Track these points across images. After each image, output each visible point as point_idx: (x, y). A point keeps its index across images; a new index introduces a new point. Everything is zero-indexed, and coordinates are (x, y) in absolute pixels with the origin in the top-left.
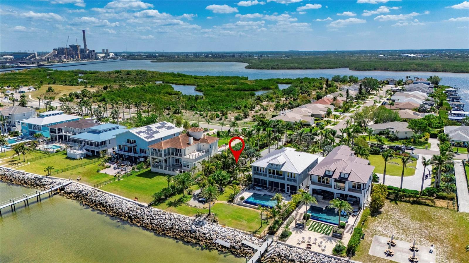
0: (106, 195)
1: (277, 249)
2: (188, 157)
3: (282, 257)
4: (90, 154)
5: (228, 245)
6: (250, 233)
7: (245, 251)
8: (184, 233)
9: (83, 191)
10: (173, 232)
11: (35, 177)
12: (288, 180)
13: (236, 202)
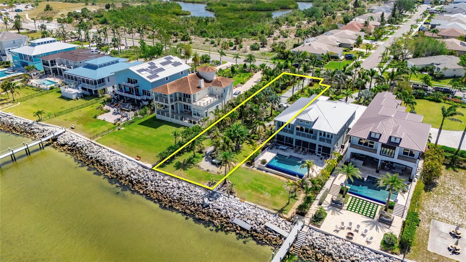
0: (103, 150)
1: (310, 237)
2: (198, 103)
3: (316, 248)
4: (87, 93)
5: (248, 227)
6: (275, 212)
7: (269, 236)
8: (195, 207)
9: (77, 143)
10: (182, 204)
11: (24, 123)
12: (321, 139)
13: (256, 166)
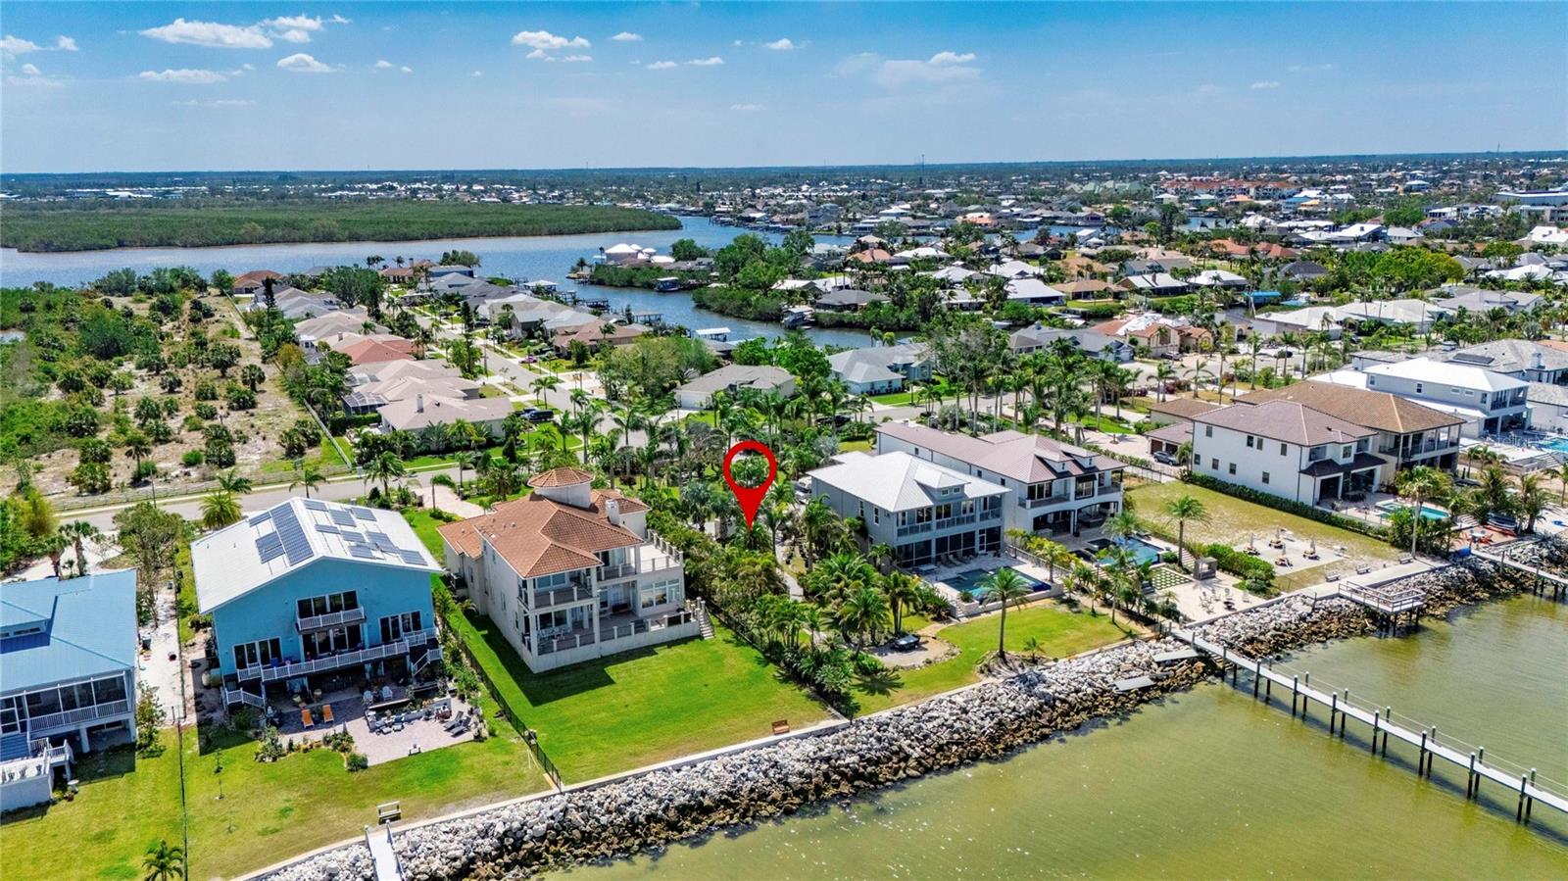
12: (981, 517)
13: (959, 613)
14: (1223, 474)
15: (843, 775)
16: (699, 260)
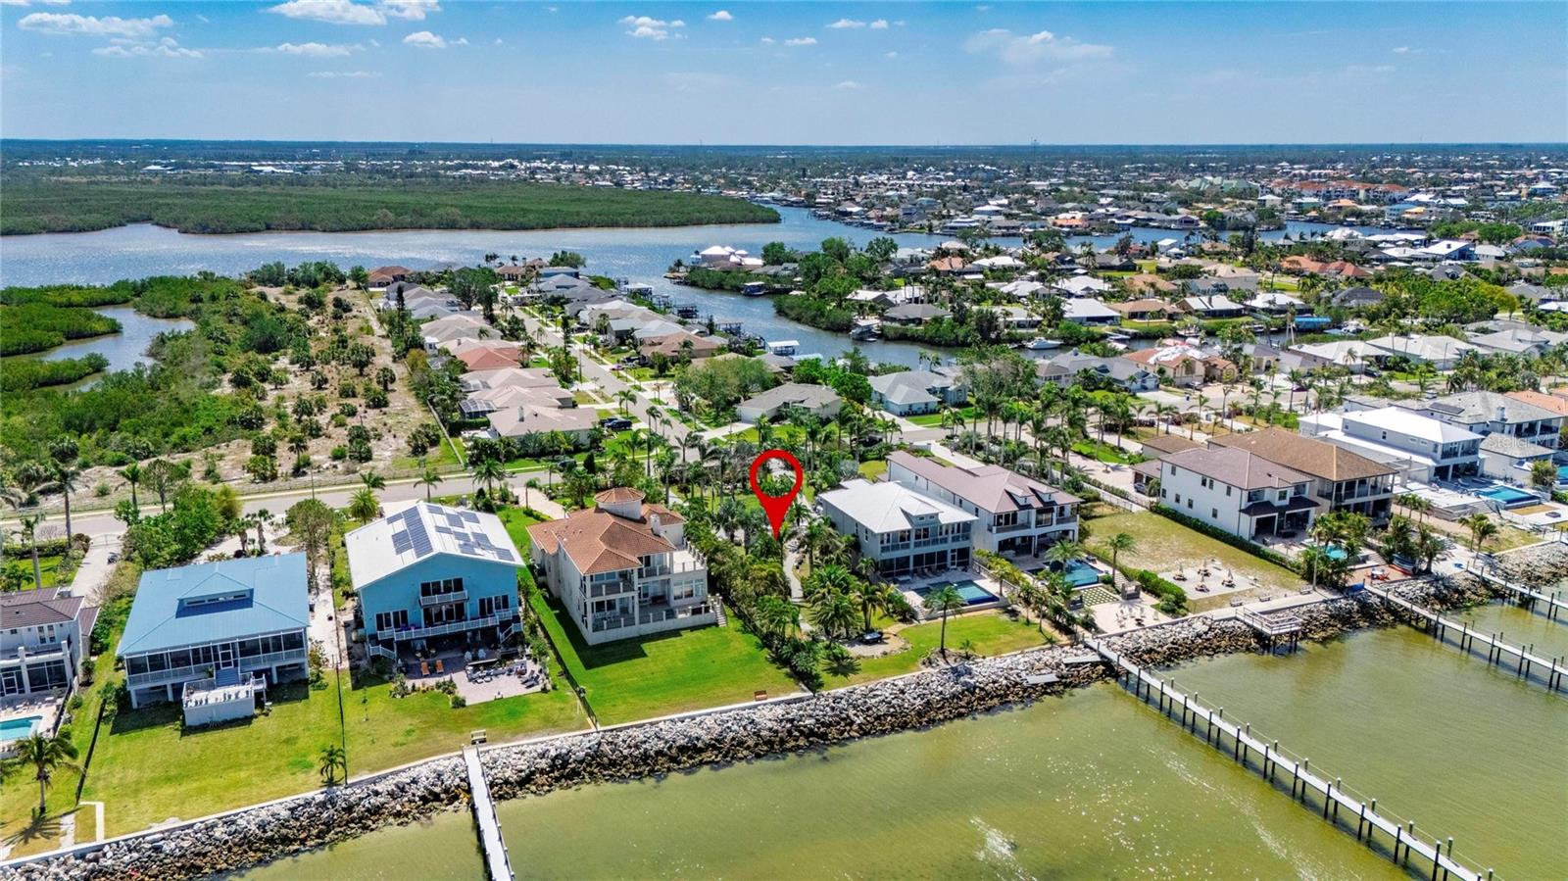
7: (1082, 673)
9: (566, 753)
12: (954, 539)
13: (921, 616)
14: (1182, 508)
15: (802, 733)
16: (785, 265)
